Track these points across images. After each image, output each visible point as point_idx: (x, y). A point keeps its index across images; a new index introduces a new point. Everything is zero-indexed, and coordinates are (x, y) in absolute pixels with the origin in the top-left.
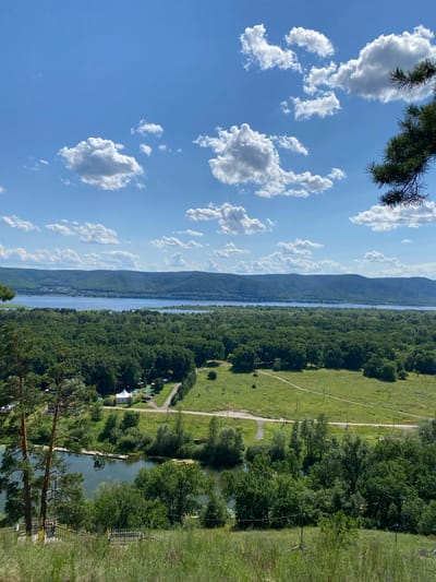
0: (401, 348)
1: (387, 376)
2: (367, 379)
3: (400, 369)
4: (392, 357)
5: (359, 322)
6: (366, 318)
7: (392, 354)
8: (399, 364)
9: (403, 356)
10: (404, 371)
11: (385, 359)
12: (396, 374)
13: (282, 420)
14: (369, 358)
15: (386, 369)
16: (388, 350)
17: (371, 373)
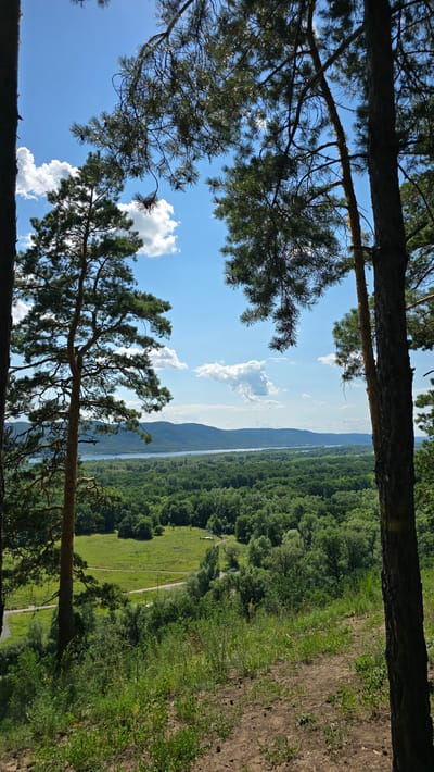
0: (155, 502)
1: (144, 535)
2: (122, 540)
3: (155, 524)
4: (147, 513)
5: (105, 476)
6: (113, 471)
7: (147, 507)
8: (154, 520)
9: (157, 509)
10: (160, 526)
11: (140, 515)
12: (153, 530)
13: (32, 608)
14: (124, 515)
15: (143, 526)
16: (141, 504)
17: (127, 534)
